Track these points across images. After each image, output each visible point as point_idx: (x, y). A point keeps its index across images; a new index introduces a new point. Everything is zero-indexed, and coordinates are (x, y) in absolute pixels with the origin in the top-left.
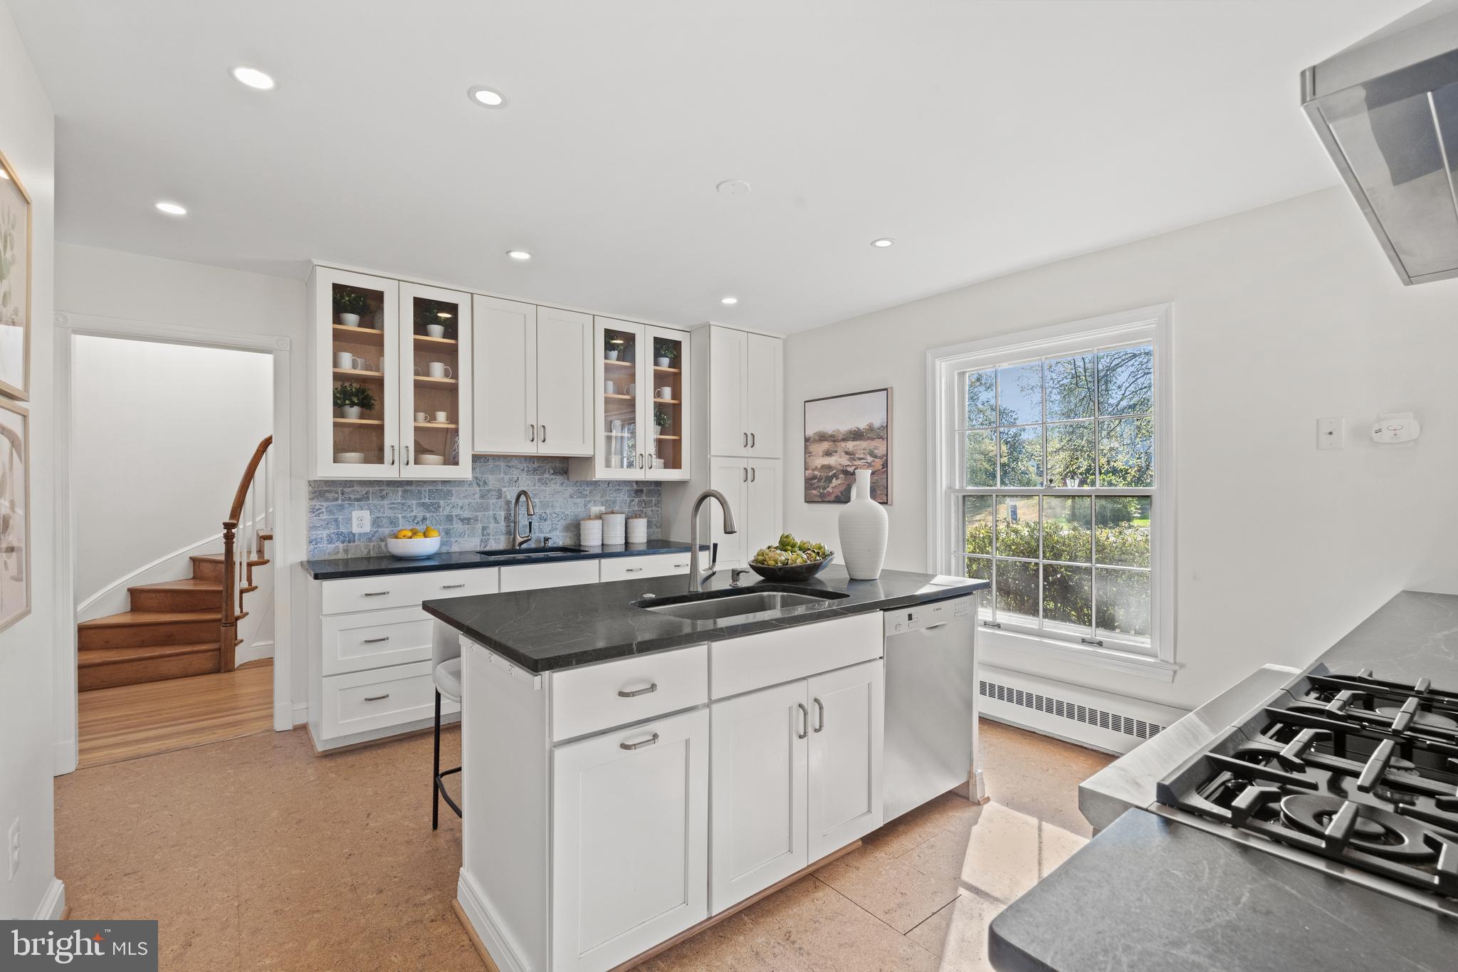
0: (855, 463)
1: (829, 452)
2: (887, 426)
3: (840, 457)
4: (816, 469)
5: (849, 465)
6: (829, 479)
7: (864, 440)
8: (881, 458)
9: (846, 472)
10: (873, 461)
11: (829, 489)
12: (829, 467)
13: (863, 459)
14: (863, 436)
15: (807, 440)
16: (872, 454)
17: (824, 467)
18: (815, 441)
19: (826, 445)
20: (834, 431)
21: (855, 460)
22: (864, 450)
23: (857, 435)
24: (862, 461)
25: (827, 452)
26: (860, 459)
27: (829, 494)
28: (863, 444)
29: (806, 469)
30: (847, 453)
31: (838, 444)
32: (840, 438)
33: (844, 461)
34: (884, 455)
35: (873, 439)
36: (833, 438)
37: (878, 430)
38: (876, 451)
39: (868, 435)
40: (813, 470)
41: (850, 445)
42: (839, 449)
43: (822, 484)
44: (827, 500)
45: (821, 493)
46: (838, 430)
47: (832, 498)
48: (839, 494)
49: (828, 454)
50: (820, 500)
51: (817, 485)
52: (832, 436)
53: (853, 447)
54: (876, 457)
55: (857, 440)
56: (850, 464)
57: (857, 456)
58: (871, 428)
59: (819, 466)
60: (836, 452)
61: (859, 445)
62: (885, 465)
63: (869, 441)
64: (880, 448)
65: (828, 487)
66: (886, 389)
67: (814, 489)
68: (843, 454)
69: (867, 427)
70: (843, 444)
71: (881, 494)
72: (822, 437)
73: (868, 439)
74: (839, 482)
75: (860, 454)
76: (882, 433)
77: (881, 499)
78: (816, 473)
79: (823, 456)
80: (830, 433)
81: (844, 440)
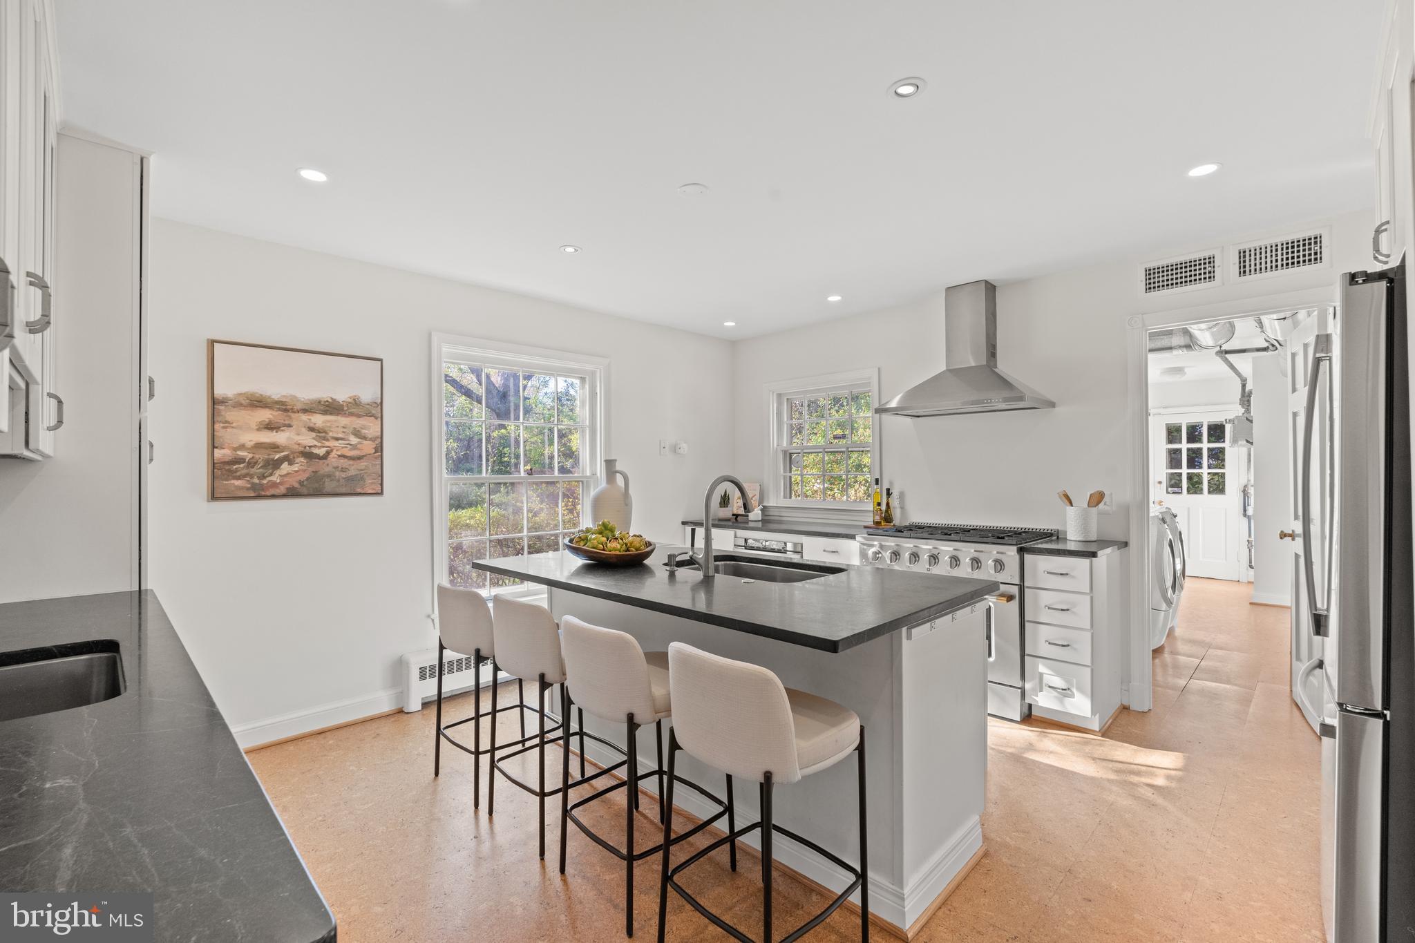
0: (327, 444)
1: (276, 425)
2: (381, 403)
3: (298, 435)
4: (242, 447)
5: (315, 446)
6: (277, 464)
7: (345, 415)
8: (373, 440)
9: (308, 455)
10: (360, 443)
11: (275, 478)
12: (275, 447)
13: (342, 439)
14: (343, 410)
15: (214, 402)
16: (357, 433)
17: (259, 446)
18: (238, 405)
19: (266, 415)
20: (284, 396)
21: (328, 440)
22: (344, 427)
23: (331, 408)
24: (340, 442)
25: (268, 424)
26: (337, 439)
27: (274, 485)
28: (343, 421)
29: (213, 446)
30: (311, 429)
31: (293, 415)
32: (299, 406)
33: (308, 439)
34: (377, 437)
35: (359, 416)
36: (283, 407)
37: (368, 406)
38: (364, 431)
39: (350, 411)
40: (235, 449)
41: (319, 420)
42: (294, 423)
43: (257, 470)
44: (268, 493)
45: (254, 485)
46: (295, 397)
47: (282, 490)
48: (296, 485)
49: (270, 427)
50: (252, 494)
51: (245, 471)
52: (277, 402)
53: (323, 422)
54: (365, 438)
55: (331, 414)
56: (319, 444)
57: (331, 434)
58: (356, 402)
59: (249, 444)
60: (290, 426)
61: (335, 421)
62: (380, 449)
63: (354, 419)
64: (372, 428)
65: (271, 475)
66: (381, 360)
67: (239, 478)
68: (304, 430)
69: (350, 400)
70: (304, 417)
71: (372, 483)
72: (257, 402)
73: (351, 414)
74: (296, 467)
75: (337, 433)
76: (376, 411)
77: (374, 489)
78: (241, 453)
79: (258, 430)
80: (276, 397)
81: (305, 411)
